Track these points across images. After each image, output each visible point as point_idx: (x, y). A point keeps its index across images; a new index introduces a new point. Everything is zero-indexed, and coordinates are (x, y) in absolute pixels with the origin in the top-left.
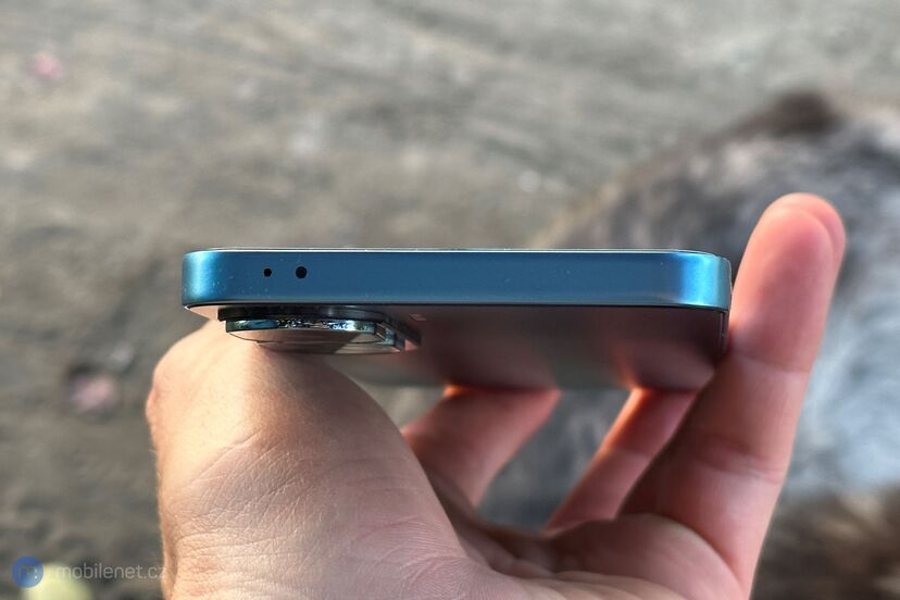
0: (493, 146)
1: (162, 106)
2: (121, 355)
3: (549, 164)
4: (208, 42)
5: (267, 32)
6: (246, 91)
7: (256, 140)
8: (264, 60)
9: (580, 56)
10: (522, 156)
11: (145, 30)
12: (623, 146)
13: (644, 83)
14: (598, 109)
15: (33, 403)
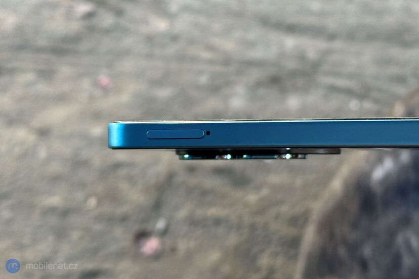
0: (333, 89)
1: (164, 93)
2: (161, 224)
3: (363, 95)
4: (181, 58)
5: (210, 48)
6: (204, 79)
7: (212, 103)
8: (211, 62)
9: (371, 36)
10: (349, 92)
11: (149, 56)
12: (401, 80)
13: (406, 44)
14: (385, 62)
15: (120, 255)
